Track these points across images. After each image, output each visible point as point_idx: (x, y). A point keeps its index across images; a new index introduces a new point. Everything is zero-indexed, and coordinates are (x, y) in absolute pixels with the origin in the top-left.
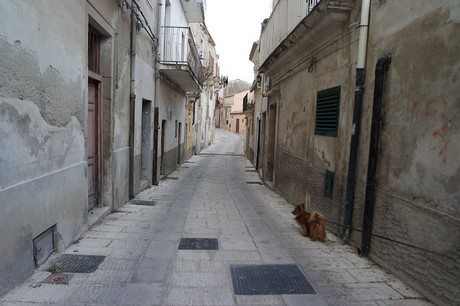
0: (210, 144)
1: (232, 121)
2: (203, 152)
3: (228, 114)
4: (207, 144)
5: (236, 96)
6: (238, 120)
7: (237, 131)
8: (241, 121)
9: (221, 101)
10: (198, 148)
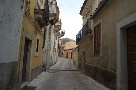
0: (55, 63)
1: (65, 53)
2: (51, 68)
3: (63, 50)
4: (54, 63)
5: (66, 43)
6: (67, 53)
7: (67, 57)
8: (69, 53)
9: (60, 46)
10: (48, 65)
